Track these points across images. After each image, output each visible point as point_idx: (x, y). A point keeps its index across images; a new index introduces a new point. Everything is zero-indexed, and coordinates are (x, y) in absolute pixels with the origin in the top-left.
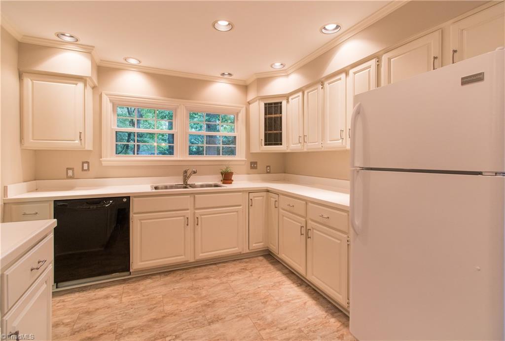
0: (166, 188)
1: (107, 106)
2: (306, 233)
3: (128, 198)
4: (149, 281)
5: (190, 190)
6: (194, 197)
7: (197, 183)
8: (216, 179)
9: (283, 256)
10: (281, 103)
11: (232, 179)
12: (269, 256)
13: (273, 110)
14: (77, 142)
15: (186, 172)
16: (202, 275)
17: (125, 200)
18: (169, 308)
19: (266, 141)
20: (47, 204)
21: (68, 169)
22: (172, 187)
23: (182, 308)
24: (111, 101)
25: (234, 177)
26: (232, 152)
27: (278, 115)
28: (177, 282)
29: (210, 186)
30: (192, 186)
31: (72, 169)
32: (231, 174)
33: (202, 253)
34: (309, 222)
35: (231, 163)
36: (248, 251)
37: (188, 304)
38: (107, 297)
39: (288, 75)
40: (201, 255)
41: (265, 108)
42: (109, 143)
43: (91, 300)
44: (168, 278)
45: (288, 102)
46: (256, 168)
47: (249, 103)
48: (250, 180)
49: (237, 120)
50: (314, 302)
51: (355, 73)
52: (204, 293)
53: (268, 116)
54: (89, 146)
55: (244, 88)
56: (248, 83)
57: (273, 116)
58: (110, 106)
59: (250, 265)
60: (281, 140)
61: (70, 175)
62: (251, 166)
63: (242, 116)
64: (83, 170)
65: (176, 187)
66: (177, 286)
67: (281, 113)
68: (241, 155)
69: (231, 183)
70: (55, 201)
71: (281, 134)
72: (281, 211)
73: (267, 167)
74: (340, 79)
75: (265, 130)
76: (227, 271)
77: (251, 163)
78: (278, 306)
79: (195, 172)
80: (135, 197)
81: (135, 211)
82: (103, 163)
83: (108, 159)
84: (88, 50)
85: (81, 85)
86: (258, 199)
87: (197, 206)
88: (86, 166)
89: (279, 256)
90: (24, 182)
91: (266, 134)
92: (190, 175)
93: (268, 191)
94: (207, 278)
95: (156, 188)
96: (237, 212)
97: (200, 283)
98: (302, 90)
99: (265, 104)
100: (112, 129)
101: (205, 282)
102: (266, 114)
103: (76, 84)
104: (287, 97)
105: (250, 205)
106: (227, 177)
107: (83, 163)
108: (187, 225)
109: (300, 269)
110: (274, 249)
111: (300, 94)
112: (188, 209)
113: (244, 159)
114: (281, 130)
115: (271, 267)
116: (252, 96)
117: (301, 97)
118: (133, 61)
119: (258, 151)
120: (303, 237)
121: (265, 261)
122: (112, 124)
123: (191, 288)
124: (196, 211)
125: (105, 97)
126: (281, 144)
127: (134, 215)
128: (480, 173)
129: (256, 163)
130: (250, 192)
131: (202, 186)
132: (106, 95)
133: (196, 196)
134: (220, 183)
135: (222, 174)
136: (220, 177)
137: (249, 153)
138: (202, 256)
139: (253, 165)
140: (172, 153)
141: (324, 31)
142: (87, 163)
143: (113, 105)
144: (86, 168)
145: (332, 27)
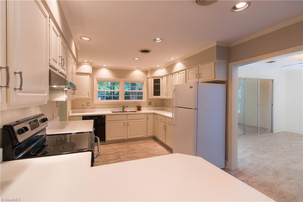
0: (117, 112)
1: (95, 82)
2: (165, 128)
3: (105, 116)
4: (112, 144)
5: (125, 113)
7: (127, 111)
8: (135, 109)
9: (159, 138)
10: (160, 79)
11: (141, 109)
12: (155, 139)
13: (157, 82)
14: (87, 96)
15: (123, 106)
16: (130, 143)
17: (104, 116)
18: (120, 150)
19: (154, 94)
21: (83, 105)
22: (119, 112)
23: (124, 150)
24: (97, 80)
26: (141, 98)
27: (159, 84)
28: (122, 145)
29: (133, 112)
30: (126, 112)
31: (84, 105)
32: (141, 107)
33: (130, 136)
34: (166, 124)
35: (141, 103)
36: (147, 136)
37: (125, 150)
39: (162, 69)
40: (129, 137)
41: (154, 81)
42: (96, 94)
44: (118, 144)
45: (162, 79)
46: (151, 104)
47: (148, 78)
48: (148, 109)
49: (143, 85)
50: (166, 150)
51: (181, 74)
52: (130, 147)
53: (155, 84)
54: (90, 97)
55: (146, 72)
56: (148, 70)
57: (157, 84)
58: (96, 81)
59: (147, 141)
60: (160, 94)
61: (83, 108)
62: (149, 104)
63: (145, 83)
64: (87, 105)
65: (120, 112)
66: (122, 146)
67: (160, 83)
68: (145, 100)
69: (141, 111)
70: (83, 116)
71: (160, 91)
72: (158, 121)
73: (156, 104)
74: (177, 74)
75: (154, 90)
76: (138, 143)
77: (149, 103)
78: (155, 150)
79: (127, 107)
80: (107, 115)
81: (107, 120)
82: (94, 103)
83: (96, 101)
84: (91, 64)
85: (88, 76)
86: (151, 117)
87: (128, 119)
88: (88, 104)
89: (158, 138)
91: (154, 91)
92: (125, 107)
93: (154, 114)
95: (113, 112)
96: (143, 121)
97: (129, 145)
98: (166, 75)
99: (154, 80)
100: (97, 90)
101: (131, 145)
102: (154, 83)
103: (87, 76)
104: (162, 77)
105: (148, 119)
106: (139, 108)
107: (87, 103)
108: (125, 126)
109: (163, 141)
110: (156, 135)
111: (166, 77)
112: (125, 120)
113: (146, 101)
114: (160, 90)
115: (155, 142)
116: (149, 76)
117: (166, 78)
118: (105, 65)
119: (151, 98)
120: (165, 129)
121: (153, 140)
123: (127, 146)
124: (128, 121)
125: (94, 78)
126: (160, 96)
127: (107, 122)
128: (192, 109)
129: (151, 102)
130: (147, 114)
131: (129, 112)
132: (95, 78)
133: (128, 115)
134: (136, 111)
135: (137, 107)
136: (137, 108)
137: (148, 99)
138: (130, 137)
139: (150, 103)
140: (118, 99)
141: (170, 59)
142: (89, 103)
143: (97, 81)
144: (88, 105)
145: (172, 58)
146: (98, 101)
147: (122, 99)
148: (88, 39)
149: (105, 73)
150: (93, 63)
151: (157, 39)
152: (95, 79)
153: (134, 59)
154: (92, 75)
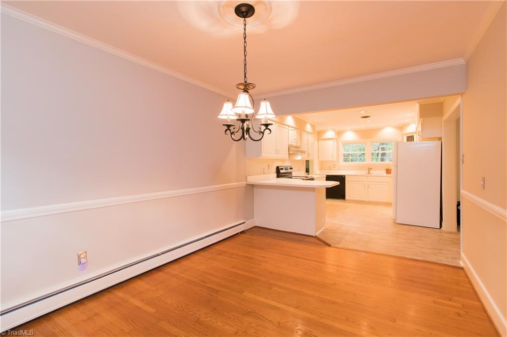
3: (344, 176)
6: (367, 178)
10: (414, 136)
11: (391, 172)
13: (410, 140)
21: (329, 167)
24: (342, 143)
42: (342, 158)
54: (335, 159)
55: (401, 128)
61: (330, 170)
67: (414, 141)
69: (391, 174)
70: (326, 175)
80: (347, 176)
82: (339, 165)
85: (333, 141)
99: (407, 137)
100: (342, 153)
106: (388, 171)
112: (365, 182)
118: (348, 128)
124: (369, 183)
127: (347, 182)
132: (341, 141)
136: (385, 171)
138: (370, 200)
140: (365, 161)
144: (334, 166)
146: (342, 163)
147: (368, 161)
149: (349, 136)
150: (335, 128)
152: (340, 143)
154: (336, 140)
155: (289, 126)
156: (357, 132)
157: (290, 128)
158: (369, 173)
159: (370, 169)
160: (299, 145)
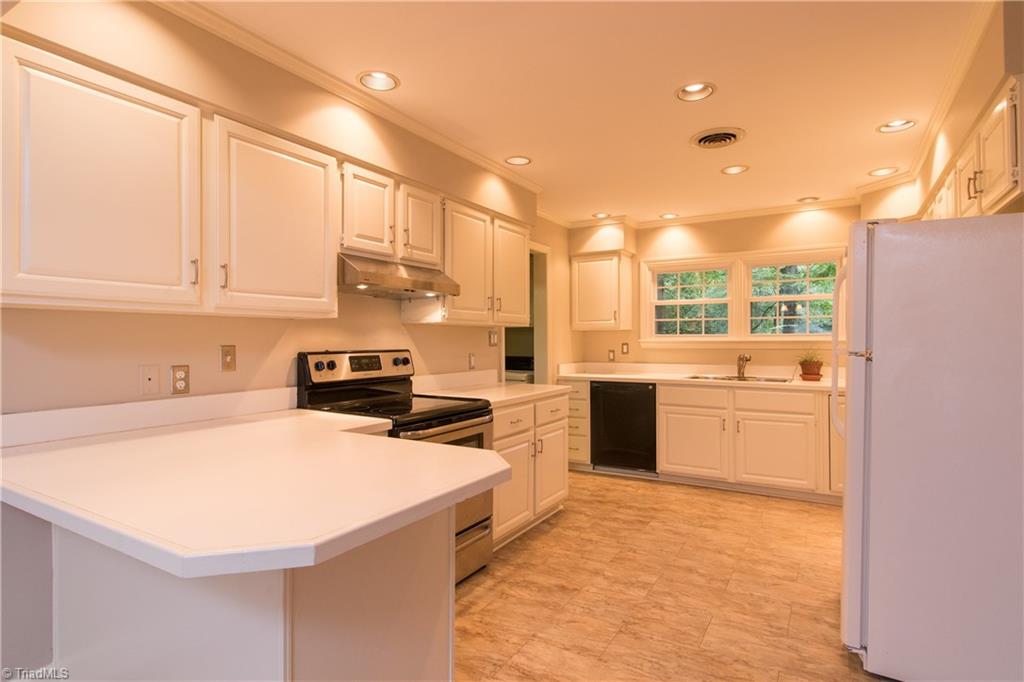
1: (646, 275)
3: (654, 385)
4: (674, 487)
5: (730, 382)
6: (734, 393)
8: (788, 371)
11: (821, 373)
14: (611, 322)
17: (651, 387)
18: (673, 507)
20: (584, 384)
21: (610, 351)
24: (650, 269)
25: (823, 371)
31: (613, 351)
32: (820, 365)
33: (746, 473)
38: (628, 486)
40: (745, 476)
42: (649, 320)
43: (614, 484)
54: (626, 324)
55: (855, 210)
56: (858, 201)
58: (649, 274)
61: (612, 361)
64: (623, 353)
69: (819, 380)
70: (592, 382)
79: (748, 360)
80: (662, 384)
81: (662, 402)
82: (642, 344)
83: (646, 340)
84: (621, 221)
85: (615, 260)
87: (738, 406)
88: (625, 347)
90: (575, 362)
94: (741, 503)
95: (694, 376)
96: (805, 423)
100: (652, 303)
103: (611, 260)
106: (810, 370)
107: (623, 344)
108: (724, 430)
112: (724, 409)
118: (669, 216)
122: (651, 297)
124: (738, 413)
125: (642, 264)
127: (660, 407)
130: (830, 393)
132: (645, 262)
133: (737, 391)
135: (801, 364)
136: (800, 371)
138: (746, 478)
140: (725, 332)
141: (883, 129)
142: (627, 344)
143: (653, 273)
144: (625, 350)
145: (897, 124)
146: (650, 338)
147: (738, 332)
148: (523, 161)
149: (676, 244)
150: (625, 216)
151: (689, 89)
152: (644, 268)
153: (723, 172)
154: (633, 257)
155: (343, 159)
156: (701, 227)
157: (349, 168)
158: (741, 377)
159: (743, 361)
160: (433, 257)
